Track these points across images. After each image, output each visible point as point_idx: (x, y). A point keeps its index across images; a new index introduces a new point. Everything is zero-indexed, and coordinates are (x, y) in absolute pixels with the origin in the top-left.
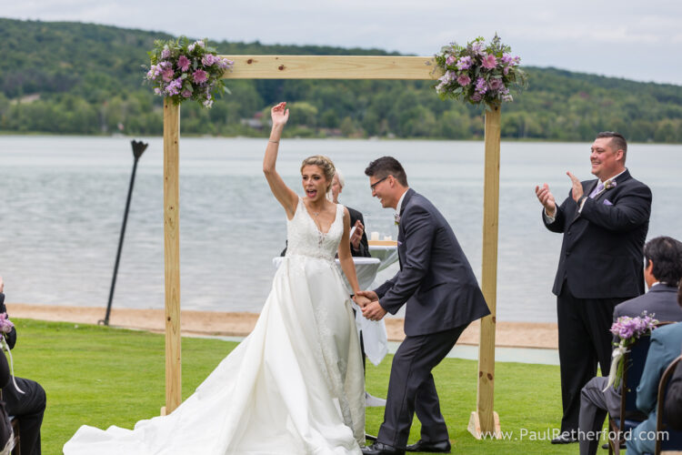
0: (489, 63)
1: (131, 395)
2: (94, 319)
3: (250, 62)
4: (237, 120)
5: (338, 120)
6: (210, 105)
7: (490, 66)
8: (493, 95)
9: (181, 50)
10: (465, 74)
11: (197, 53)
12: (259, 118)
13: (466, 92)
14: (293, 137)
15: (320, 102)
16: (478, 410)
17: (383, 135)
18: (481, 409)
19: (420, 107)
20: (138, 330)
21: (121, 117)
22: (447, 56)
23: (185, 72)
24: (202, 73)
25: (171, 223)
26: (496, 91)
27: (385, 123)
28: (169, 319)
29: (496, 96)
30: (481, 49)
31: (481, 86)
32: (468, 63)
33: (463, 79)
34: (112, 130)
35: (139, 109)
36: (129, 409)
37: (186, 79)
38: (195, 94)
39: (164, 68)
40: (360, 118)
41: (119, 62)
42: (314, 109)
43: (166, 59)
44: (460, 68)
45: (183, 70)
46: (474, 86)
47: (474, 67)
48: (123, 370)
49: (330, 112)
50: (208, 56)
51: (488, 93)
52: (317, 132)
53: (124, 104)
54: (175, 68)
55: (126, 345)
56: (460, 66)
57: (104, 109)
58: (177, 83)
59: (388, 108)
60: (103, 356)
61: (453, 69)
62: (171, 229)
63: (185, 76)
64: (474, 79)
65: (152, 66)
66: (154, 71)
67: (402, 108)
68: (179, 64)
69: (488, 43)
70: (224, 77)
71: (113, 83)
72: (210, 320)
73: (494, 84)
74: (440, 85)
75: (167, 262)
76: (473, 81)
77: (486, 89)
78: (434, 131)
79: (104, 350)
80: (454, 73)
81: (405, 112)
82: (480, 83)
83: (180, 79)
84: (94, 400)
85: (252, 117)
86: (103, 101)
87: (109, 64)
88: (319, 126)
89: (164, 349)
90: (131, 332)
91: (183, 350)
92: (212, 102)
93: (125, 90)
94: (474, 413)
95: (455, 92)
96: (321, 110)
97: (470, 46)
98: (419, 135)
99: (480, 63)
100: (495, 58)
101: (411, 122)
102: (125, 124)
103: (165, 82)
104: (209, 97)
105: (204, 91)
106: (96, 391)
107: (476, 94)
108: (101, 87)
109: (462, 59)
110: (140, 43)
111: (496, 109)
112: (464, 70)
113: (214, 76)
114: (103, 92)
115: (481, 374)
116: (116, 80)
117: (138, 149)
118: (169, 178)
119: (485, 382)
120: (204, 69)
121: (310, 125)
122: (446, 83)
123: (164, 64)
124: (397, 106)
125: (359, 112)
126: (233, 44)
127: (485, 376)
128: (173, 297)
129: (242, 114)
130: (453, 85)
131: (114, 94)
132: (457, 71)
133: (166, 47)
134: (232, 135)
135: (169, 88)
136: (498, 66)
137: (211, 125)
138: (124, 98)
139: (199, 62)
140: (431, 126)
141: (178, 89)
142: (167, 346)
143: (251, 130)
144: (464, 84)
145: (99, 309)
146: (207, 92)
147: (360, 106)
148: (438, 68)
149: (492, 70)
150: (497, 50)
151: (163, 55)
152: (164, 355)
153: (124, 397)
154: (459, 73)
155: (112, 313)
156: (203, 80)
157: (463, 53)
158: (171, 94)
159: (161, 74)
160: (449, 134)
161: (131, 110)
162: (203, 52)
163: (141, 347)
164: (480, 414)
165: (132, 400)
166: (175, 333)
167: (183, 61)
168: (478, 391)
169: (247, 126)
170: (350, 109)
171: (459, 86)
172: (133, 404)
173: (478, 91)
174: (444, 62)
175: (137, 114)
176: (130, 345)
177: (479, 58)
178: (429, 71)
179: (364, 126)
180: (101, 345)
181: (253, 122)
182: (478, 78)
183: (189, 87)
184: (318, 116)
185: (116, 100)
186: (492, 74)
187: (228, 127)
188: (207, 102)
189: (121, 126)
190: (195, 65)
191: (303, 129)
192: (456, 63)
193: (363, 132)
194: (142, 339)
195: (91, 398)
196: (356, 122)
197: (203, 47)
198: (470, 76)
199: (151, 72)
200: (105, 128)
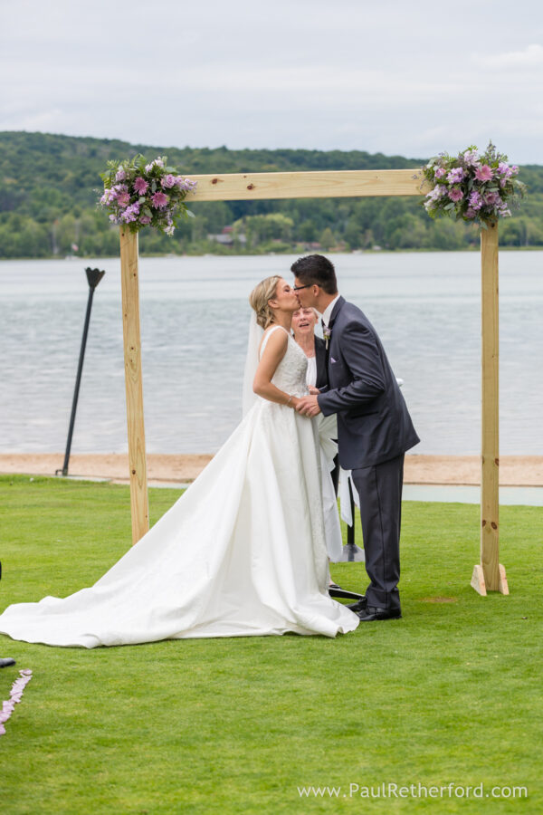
0: (483, 174)
1: (95, 556)
2: (50, 468)
3: (215, 181)
4: (204, 236)
5: (316, 232)
6: (172, 232)
7: (485, 178)
8: (489, 211)
9: (137, 172)
10: (457, 188)
11: (156, 174)
12: (228, 232)
13: (459, 208)
14: (267, 252)
15: (296, 212)
16: (481, 563)
17: (368, 247)
18: (485, 561)
19: (408, 215)
20: (100, 480)
21: (74, 236)
22: (436, 168)
23: (143, 196)
24: (161, 196)
25: (132, 365)
26: (492, 206)
27: (370, 233)
28: (134, 473)
29: (492, 211)
30: (474, 158)
31: (476, 201)
32: (460, 176)
33: (455, 194)
34: (65, 252)
35: (94, 227)
36: (92, 573)
37: (144, 204)
38: (154, 220)
39: (119, 193)
40: (342, 229)
41: (70, 175)
42: (289, 221)
43: (121, 182)
44: (451, 181)
45: (141, 193)
46: (468, 202)
47: (466, 180)
48: (85, 528)
49: (308, 223)
50: (167, 177)
51: (483, 208)
52: (294, 246)
53: (78, 222)
54: (131, 191)
55: (88, 499)
56: (451, 179)
57: (55, 228)
58: (134, 209)
59: (373, 217)
60: (62, 512)
61: (443, 183)
62: (132, 372)
63: (142, 200)
64: (468, 193)
65: (106, 190)
66: (108, 195)
67: (388, 217)
68: (135, 187)
69: (481, 152)
70: (187, 200)
71: (64, 199)
72: (181, 465)
73: (490, 198)
74: (430, 201)
75: (129, 408)
76: (465, 196)
77: (480, 204)
78: (425, 240)
79: (64, 506)
80: (444, 187)
81: (392, 221)
82: (474, 197)
83: (137, 203)
84: (54, 564)
85: (220, 232)
86: (53, 220)
87: (59, 178)
88: (295, 239)
89: (129, 502)
90: (93, 483)
91: (150, 503)
92: (173, 228)
93: (77, 207)
94: (477, 566)
95: (446, 208)
96: (298, 221)
97: (462, 157)
98: (408, 246)
99: (474, 175)
100: (490, 169)
101: (398, 231)
102: (79, 244)
103: (120, 207)
104: (171, 223)
105: (164, 217)
106: (56, 553)
107: (470, 210)
108: (51, 204)
109: (454, 171)
110: (93, 154)
111: (493, 226)
112: (455, 183)
113: (176, 199)
114: (54, 210)
115: (484, 522)
116: (66, 195)
117: (94, 277)
118: (128, 315)
119: (489, 531)
120: (164, 192)
121: (286, 239)
122: (435, 198)
123: (118, 187)
124: (382, 214)
125: (340, 222)
126: (197, 149)
127: (489, 525)
128: (137, 447)
129: (209, 229)
130: (445, 200)
131: (65, 212)
132: (447, 184)
133: (120, 168)
134: (199, 253)
135: (125, 215)
136: (494, 177)
137: (174, 242)
138: (77, 215)
139: (158, 184)
140: (421, 236)
141: (136, 215)
142: (133, 498)
143: (219, 246)
144: (456, 200)
145: (57, 456)
146: (168, 217)
147: (340, 215)
148: (426, 182)
149: (487, 182)
150: (491, 160)
151: (117, 178)
152: (129, 509)
153: (87, 559)
154: (450, 187)
155: (71, 460)
156: (163, 204)
157: (454, 164)
158: (128, 221)
159: (115, 199)
160: (442, 244)
161: (85, 229)
162: (162, 172)
163: (104, 501)
164: (483, 566)
165: (96, 562)
166: (141, 487)
167: (140, 183)
168: (481, 541)
169: (215, 242)
170: (329, 219)
171: (451, 201)
172: (98, 567)
173: (472, 207)
174: (433, 177)
175: (92, 233)
176: (92, 499)
177: (472, 170)
178: (416, 185)
179: (346, 239)
180: (61, 500)
181: (222, 238)
182: (471, 192)
183: (148, 212)
184: (294, 228)
185: (68, 218)
186: (487, 187)
187: (194, 245)
188: (168, 228)
189: (75, 247)
190: (154, 188)
191: (278, 243)
192: (447, 175)
193: (347, 244)
194: (105, 491)
195: (49, 561)
196: (337, 234)
197: (162, 167)
198: (463, 190)
199: (104, 197)
200: (56, 250)
